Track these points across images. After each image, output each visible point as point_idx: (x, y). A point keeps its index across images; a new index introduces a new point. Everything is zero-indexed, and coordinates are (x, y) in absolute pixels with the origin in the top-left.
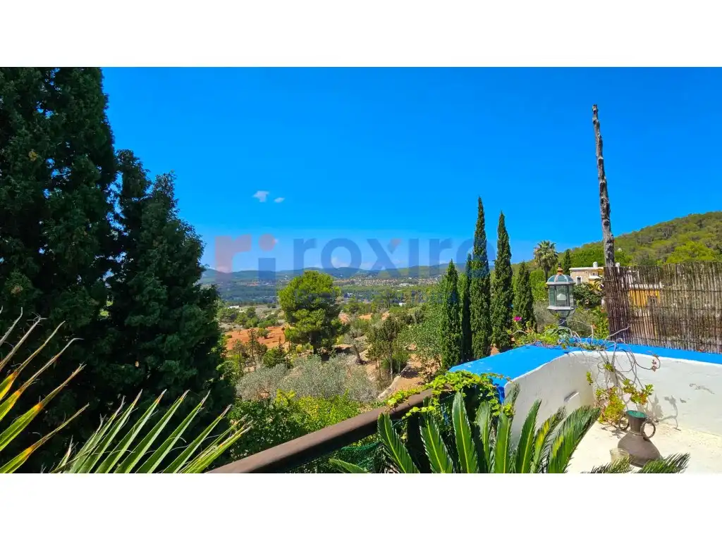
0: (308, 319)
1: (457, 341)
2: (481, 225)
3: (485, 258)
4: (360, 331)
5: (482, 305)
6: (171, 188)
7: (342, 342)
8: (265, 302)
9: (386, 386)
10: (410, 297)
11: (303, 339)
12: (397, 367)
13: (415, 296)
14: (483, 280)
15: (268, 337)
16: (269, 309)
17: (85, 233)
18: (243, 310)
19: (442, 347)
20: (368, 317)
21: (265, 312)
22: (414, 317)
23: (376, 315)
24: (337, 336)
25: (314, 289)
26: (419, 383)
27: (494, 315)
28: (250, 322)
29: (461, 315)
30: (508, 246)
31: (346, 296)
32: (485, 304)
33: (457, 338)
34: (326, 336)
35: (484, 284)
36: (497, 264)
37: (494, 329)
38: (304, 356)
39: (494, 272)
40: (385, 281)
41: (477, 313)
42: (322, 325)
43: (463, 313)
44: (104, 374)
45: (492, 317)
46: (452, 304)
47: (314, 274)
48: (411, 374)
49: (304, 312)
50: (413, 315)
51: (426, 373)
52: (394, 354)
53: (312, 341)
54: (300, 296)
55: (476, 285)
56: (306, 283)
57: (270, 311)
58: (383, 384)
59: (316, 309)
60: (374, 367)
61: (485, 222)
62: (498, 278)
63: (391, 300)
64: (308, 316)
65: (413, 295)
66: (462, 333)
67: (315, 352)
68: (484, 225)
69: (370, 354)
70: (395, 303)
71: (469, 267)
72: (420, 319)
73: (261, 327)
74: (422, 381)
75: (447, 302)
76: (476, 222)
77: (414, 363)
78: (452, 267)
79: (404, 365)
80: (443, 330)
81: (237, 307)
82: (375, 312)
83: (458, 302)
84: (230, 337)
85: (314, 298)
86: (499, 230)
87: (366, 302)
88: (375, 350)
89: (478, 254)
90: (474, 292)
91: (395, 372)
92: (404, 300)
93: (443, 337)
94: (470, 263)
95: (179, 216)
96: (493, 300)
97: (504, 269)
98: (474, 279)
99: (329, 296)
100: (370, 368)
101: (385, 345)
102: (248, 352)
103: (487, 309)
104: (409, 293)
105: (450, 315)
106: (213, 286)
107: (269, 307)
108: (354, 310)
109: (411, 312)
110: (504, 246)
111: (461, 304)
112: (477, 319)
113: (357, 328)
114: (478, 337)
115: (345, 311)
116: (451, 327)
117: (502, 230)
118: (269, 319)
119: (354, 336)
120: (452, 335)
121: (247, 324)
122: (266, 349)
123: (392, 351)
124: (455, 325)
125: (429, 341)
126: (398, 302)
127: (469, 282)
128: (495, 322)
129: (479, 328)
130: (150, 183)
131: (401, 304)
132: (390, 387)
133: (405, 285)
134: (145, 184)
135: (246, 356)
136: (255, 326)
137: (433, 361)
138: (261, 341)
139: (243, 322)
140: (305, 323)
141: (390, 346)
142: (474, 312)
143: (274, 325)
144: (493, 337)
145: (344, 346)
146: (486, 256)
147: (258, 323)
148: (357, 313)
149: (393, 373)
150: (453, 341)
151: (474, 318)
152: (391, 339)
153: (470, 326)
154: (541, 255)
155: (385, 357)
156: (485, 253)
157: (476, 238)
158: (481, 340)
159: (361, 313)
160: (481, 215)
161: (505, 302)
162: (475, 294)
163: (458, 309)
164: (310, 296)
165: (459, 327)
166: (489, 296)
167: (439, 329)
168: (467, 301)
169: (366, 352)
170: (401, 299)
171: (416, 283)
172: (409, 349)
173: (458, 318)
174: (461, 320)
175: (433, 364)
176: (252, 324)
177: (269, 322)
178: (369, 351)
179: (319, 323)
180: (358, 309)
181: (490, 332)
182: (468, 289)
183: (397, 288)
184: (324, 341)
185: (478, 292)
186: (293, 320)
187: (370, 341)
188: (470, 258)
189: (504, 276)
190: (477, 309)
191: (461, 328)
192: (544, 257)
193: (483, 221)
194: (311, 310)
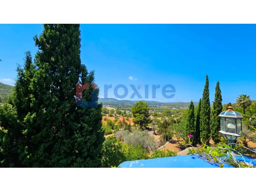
0: (139, 117)
1: (193, 133)
2: (207, 86)
3: (208, 100)
4: (156, 123)
5: (206, 120)
6: (93, 75)
7: (150, 126)
8: (129, 110)
9: (163, 144)
10: (176, 113)
11: (137, 122)
12: (168, 138)
13: (178, 113)
14: (207, 110)
15: (129, 120)
16: (129, 112)
17: (70, 86)
18: (123, 111)
19: (186, 134)
20: (160, 119)
21: (129, 113)
22: (176, 121)
23: (163, 118)
24: (148, 124)
25: (142, 107)
26: (176, 147)
27: (211, 125)
28: (124, 115)
29: (195, 123)
30: (221, 96)
31: (153, 110)
32: (207, 120)
33: (193, 132)
34: (144, 123)
35: (207, 111)
36: (214, 104)
37: (211, 131)
38: (138, 128)
39: (213, 107)
40: (167, 107)
41: (203, 123)
42: (143, 119)
43: (196, 122)
44: (71, 125)
45: (210, 126)
46: (191, 118)
47: (142, 102)
48: (173, 142)
49: (138, 114)
50: (176, 120)
51: (179, 143)
52: (167, 134)
53: (140, 124)
54: (137, 109)
55: (203, 112)
56: (139, 105)
57: (130, 113)
58: (162, 144)
59: (142, 114)
60: (160, 136)
61: (209, 86)
62: (215, 109)
63: (169, 113)
64: (139, 116)
65: (177, 113)
66: (195, 130)
67: (141, 128)
68: (208, 87)
69: (158, 132)
70: (171, 115)
71: (200, 104)
72: (179, 122)
73: (127, 117)
74: (177, 146)
75: (189, 117)
76: (205, 85)
77: (174, 138)
78: (192, 103)
79: (171, 138)
80: (187, 128)
81: (121, 110)
82: (162, 117)
83: (194, 117)
84: (119, 119)
85: (141, 110)
86: (216, 88)
87: (160, 113)
88: (160, 130)
89: (205, 99)
90: (202, 114)
91: (167, 140)
92: (174, 114)
93: (187, 130)
94: (201, 102)
95: (95, 82)
96: (212, 119)
97: (218, 106)
98: (202, 109)
99: (146, 110)
100: (158, 137)
101: (164, 130)
102: (122, 124)
103: (208, 122)
104: (175, 112)
105: (190, 122)
106: (101, 103)
107: (130, 111)
108: (156, 115)
109: (175, 119)
110: (218, 96)
111: (196, 119)
112: (202, 126)
113: (155, 122)
114: (203, 133)
115: (152, 115)
116: (190, 127)
117: (218, 88)
118: (129, 115)
119: (154, 124)
120: (191, 130)
121: (124, 116)
122: (127, 124)
123: (166, 132)
124: (192, 127)
125: (181, 131)
126: (171, 114)
127: (200, 110)
128: (212, 128)
129: (204, 130)
130: (88, 73)
131: (172, 115)
132: (164, 145)
133: (174, 109)
134: (87, 73)
135: (122, 125)
136: (126, 117)
137: (182, 139)
138: (126, 121)
139: (123, 115)
140: (138, 118)
141: (166, 130)
142: (201, 122)
143: (131, 117)
144: (211, 135)
145: (150, 127)
146: (209, 100)
147: (126, 116)
148: (156, 116)
149: (166, 140)
150: (191, 133)
151: (202, 125)
152: (166, 128)
153: (199, 128)
154: (241, 101)
155: (164, 134)
156: (208, 98)
157: (204, 92)
158: (204, 135)
159: (158, 117)
160: (207, 83)
161: (218, 120)
162: (202, 115)
163: (194, 120)
164: (140, 109)
165: (194, 128)
166: (210, 117)
167: (185, 127)
168: (198, 118)
169: (157, 131)
170: (173, 114)
171: (179, 108)
172: (174, 132)
173: (194, 124)
174: (195, 125)
175: (182, 141)
176: (125, 116)
177: (129, 116)
178: (158, 131)
179: (142, 118)
180: (157, 115)
181: (209, 132)
182: (199, 113)
183: (171, 110)
184: (144, 125)
185: (204, 115)
186: (135, 116)
187: (159, 127)
188: (201, 100)
189: (218, 109)
190: (203, 122)
191: (195, 128)
192: (243, 102)
193: (208, 85)
194: (140, 114)
